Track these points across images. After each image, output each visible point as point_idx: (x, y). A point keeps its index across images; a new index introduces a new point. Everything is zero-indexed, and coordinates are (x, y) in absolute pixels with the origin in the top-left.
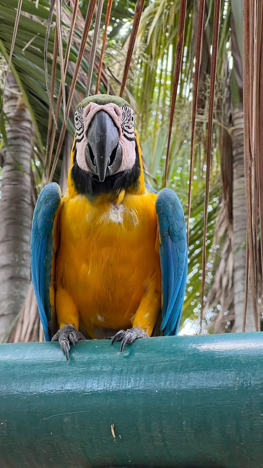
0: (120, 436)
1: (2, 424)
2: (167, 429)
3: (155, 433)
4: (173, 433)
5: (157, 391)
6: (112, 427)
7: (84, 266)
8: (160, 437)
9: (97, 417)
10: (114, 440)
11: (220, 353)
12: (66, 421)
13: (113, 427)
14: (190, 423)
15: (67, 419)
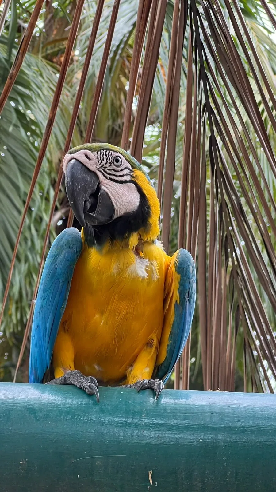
0: (156, 483)
1: (21, 463)
2: (209, 479)
3: (196, 482)
4: (215, 484)
5: (201, 440)
6: (149, 473)
7: (97, 316)
8: (200, 486)
9: (134, 462)
10: (149, 487)
11: (261, 409)
12: (98, 464)
13: (151, 473)
14: (235, 474)
15: (99, 462)
